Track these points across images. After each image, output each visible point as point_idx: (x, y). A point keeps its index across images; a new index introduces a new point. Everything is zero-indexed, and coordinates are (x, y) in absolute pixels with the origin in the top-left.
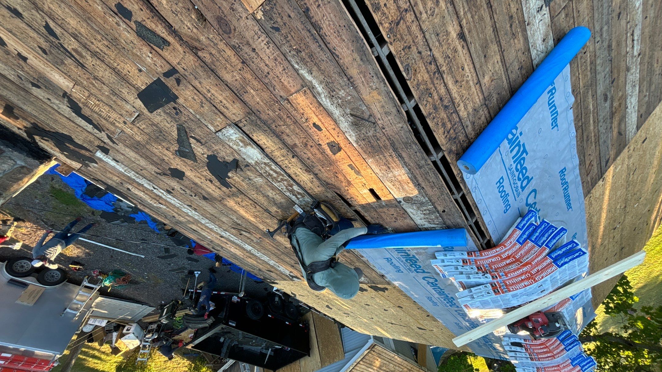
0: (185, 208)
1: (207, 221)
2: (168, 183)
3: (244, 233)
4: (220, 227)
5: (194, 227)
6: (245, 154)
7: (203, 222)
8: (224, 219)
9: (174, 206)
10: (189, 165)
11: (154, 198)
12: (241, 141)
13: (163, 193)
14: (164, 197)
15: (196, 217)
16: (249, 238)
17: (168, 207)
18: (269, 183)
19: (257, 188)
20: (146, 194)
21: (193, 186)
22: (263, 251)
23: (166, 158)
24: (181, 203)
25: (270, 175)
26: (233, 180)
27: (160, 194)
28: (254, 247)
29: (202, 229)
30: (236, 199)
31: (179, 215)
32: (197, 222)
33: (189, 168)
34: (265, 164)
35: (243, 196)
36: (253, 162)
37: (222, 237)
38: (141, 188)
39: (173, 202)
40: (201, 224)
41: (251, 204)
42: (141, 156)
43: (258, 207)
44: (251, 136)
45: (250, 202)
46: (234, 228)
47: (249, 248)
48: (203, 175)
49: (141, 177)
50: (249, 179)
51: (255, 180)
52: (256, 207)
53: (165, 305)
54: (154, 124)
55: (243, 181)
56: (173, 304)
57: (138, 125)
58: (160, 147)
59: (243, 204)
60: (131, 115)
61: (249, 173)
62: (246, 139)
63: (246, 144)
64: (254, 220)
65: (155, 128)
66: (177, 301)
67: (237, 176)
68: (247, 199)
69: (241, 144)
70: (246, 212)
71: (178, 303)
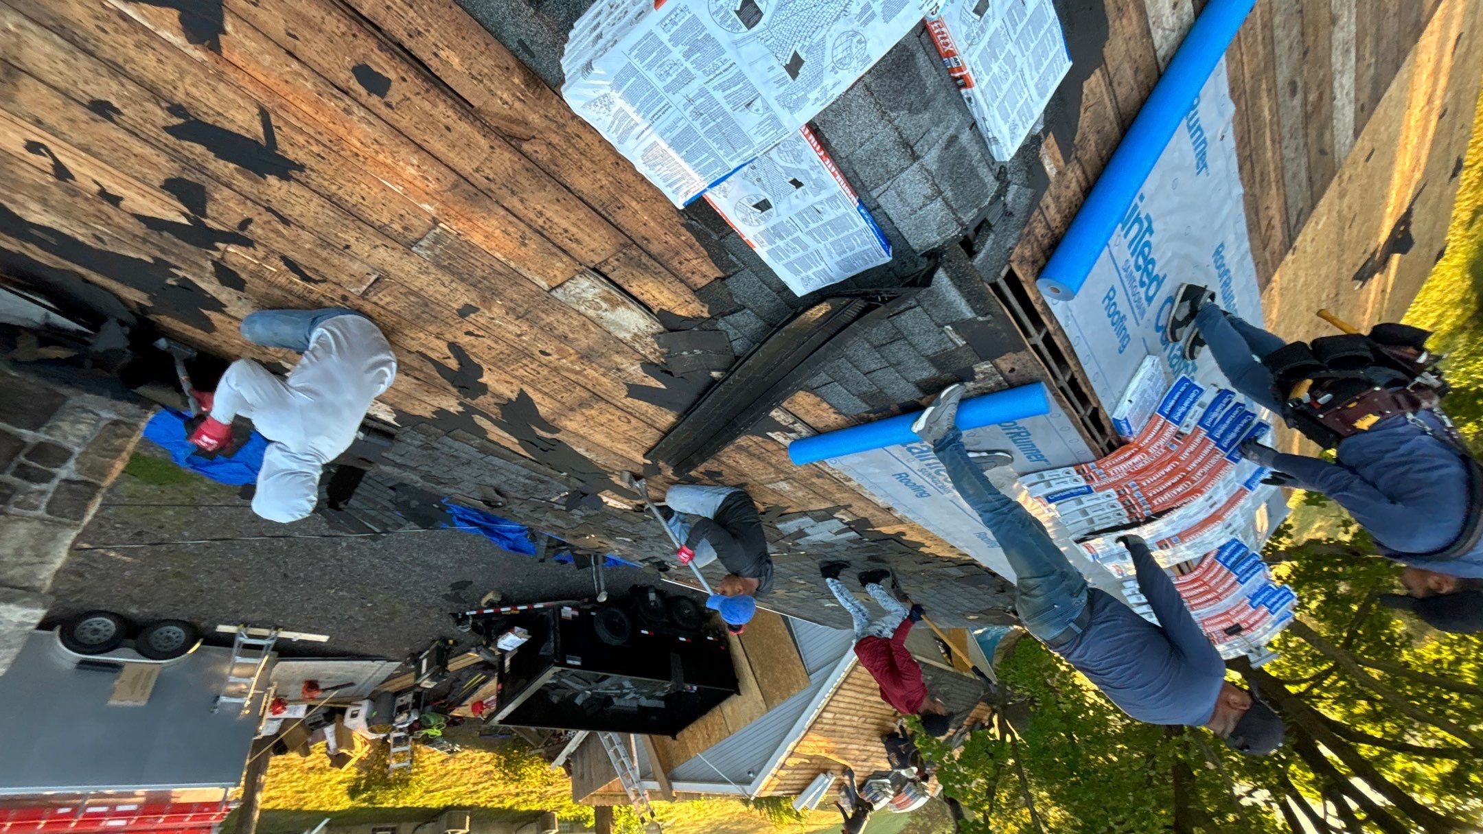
6: (613, 323)
10: (485, 361)
12: (604, 299)
23: (434, 355)
26: (584, 376)
30: (587, 412)
34: (654, 335)
35: (602, 405)
36: (628, 337)
41: (619, 418)
43: (633, 421)
44: (626, 287)
45: (618, 413)
50: (619, 370)
51: (631, 369)
52: (629, 422)
53: (421, 653)
54: (412, 293)
55: (604, 375)
56: (438, 647)
57: (375, 299)
58: (422, 335)
59: (603, 419)
60: (360, 281)
61: (618, 358)
62: (616, 294)
63: (614, 305)
64: (624, 447)
65: (412, 298)
66: (445, 641)
67: (592, 368)
68: (612, 410)
69: (605, 305)
70: (608, 435)
71: (447, 643)
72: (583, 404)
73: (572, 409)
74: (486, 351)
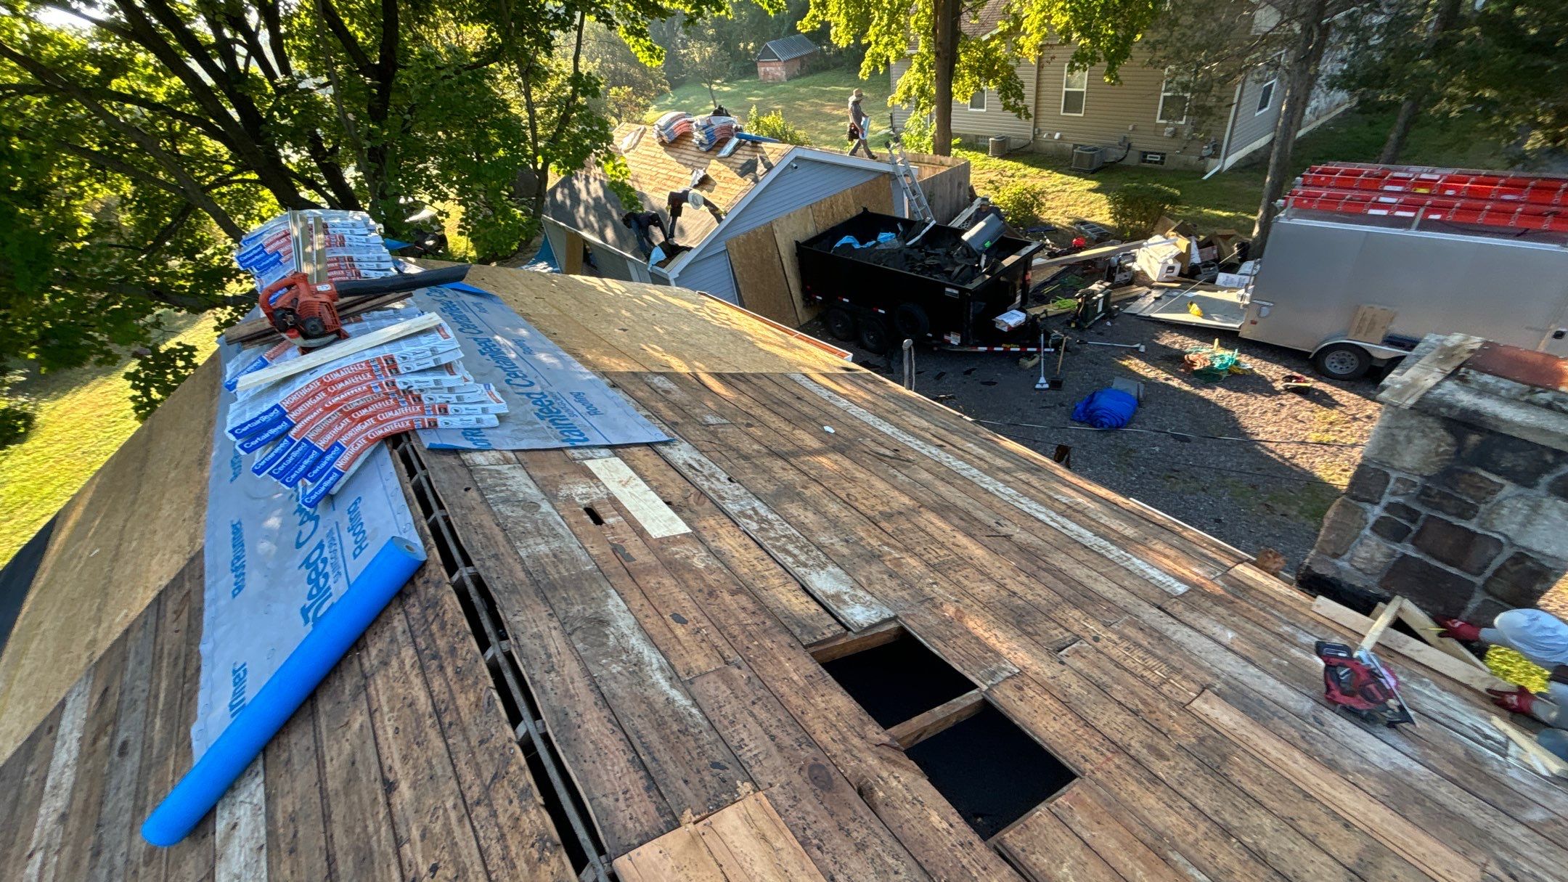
0: (1009, 496)
1: (964, 473)
2: (1033, 538)
3: (888, 453)
4: (939, 463)
5: (1000, 462)
6: (842, 582)
7: (975, 471)
8: (925, 476)
9: (1032, 498)
10: (974, 566)
11: (1078, 512)
12: (845, 602)
13: (1053, 520)
14: (1053, 514)
15: (988, 479)
16: (881, 444)
17: (1050, 497)
18: (807, 534)
19: (835, 526)
20: (1093, 520)
21: (977, 532)
22: (856, 423)
23: (1023, 578)
24: (1016, 504)
25: (801, 548)
26: (881, 540)
27: (1059, 519)
28: (873, 429)
29: (981, 459)
30: (887, 509)
31: (1028, 484)
32: (991, 471)
33: (975, 562)
34: (805, 565)
35: (870, 513)
36: (830, 568)
37: (941, 446)
38: (1102, 529)
39: (1034, 505)
40: (979, 469)
41: (857, 500)
42: (1080, 584)
43: (843, 495)
44: (821, 610)
45: (857, 504)
46: (908, 461)
47: (887, 429)
48: (948, 549)
49: (1095, 548)
50: (847, 541)
51: (835, 540)
52: (848, 495)
53: (1103, 318)
54: (1028, 634)
55: (862, 539)
56: (1086, 322)
57: (1067, 634)
58: (1030, 597)
59: (873, 501)
60: (1077, 651)
61: (845, 551)
62: (832, 605)
63: (837, 597)
64: (858, 475)
65: (1030, 629)
66: (1078, 326)
67: (872, 546)
68: (862, 508)
69: (846, 597)
70: (871, 487)
71: (1077, 324)
72: (889, 517)
73: (900, 513)
74: (971, 575)
